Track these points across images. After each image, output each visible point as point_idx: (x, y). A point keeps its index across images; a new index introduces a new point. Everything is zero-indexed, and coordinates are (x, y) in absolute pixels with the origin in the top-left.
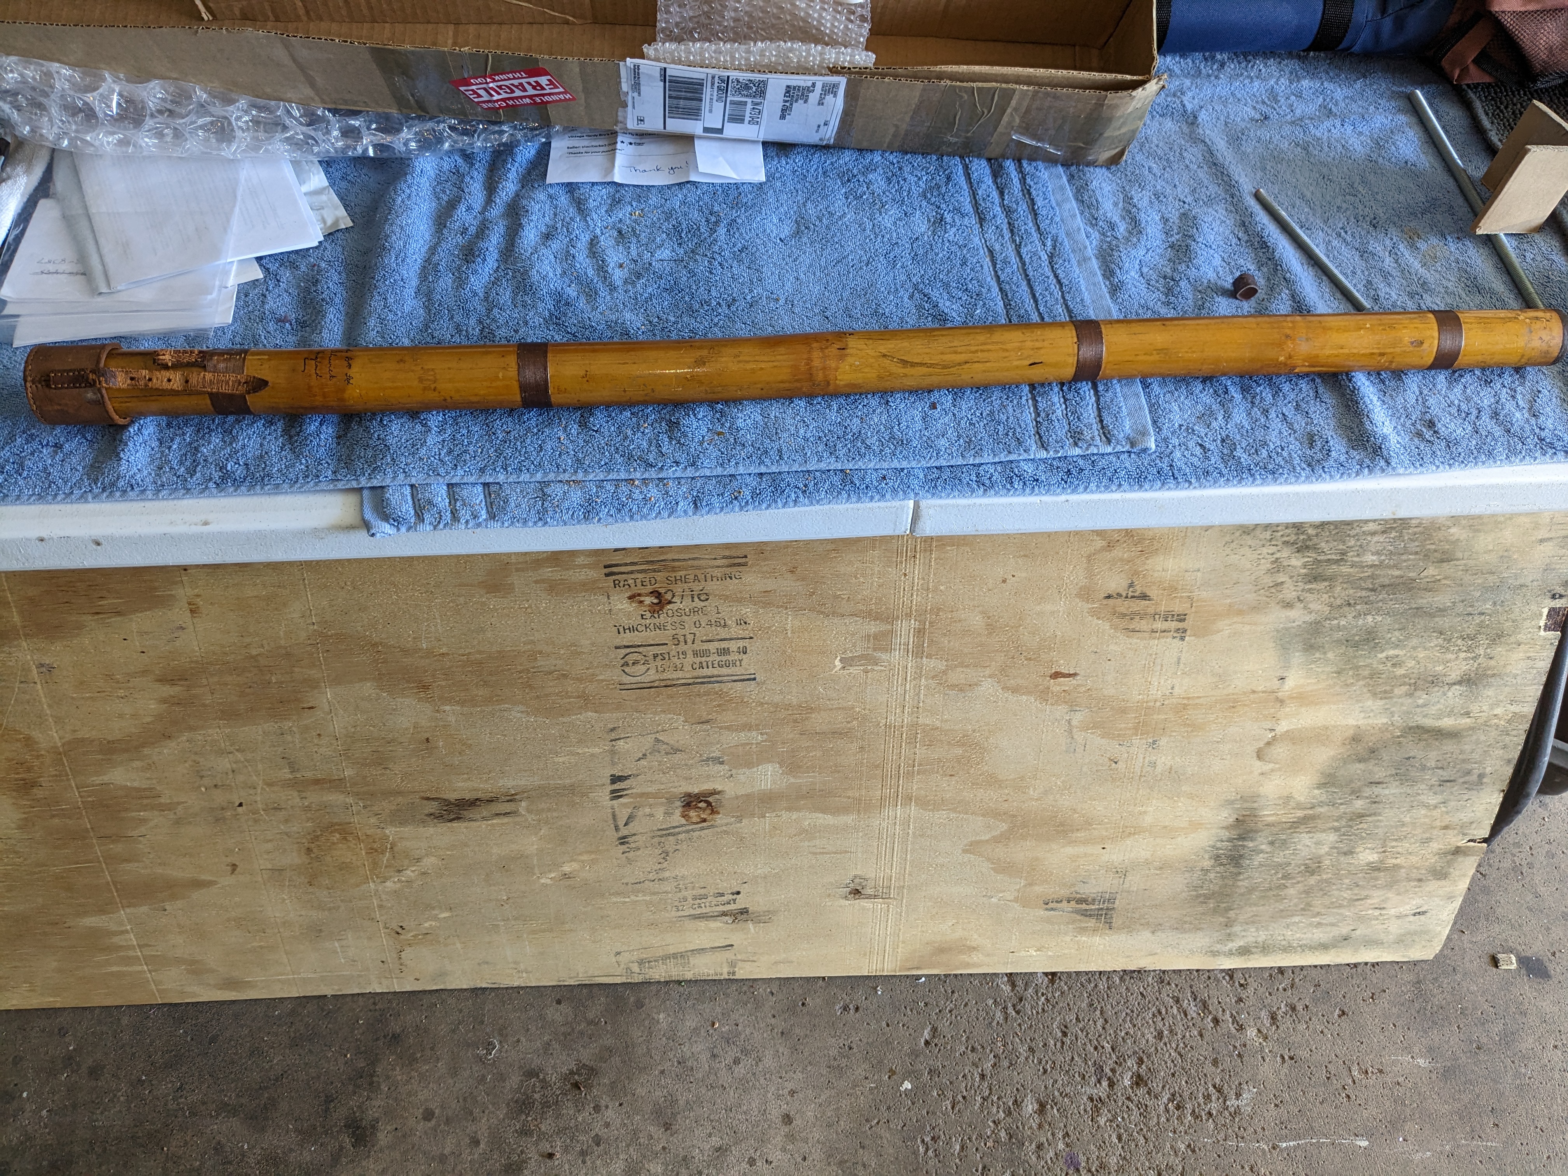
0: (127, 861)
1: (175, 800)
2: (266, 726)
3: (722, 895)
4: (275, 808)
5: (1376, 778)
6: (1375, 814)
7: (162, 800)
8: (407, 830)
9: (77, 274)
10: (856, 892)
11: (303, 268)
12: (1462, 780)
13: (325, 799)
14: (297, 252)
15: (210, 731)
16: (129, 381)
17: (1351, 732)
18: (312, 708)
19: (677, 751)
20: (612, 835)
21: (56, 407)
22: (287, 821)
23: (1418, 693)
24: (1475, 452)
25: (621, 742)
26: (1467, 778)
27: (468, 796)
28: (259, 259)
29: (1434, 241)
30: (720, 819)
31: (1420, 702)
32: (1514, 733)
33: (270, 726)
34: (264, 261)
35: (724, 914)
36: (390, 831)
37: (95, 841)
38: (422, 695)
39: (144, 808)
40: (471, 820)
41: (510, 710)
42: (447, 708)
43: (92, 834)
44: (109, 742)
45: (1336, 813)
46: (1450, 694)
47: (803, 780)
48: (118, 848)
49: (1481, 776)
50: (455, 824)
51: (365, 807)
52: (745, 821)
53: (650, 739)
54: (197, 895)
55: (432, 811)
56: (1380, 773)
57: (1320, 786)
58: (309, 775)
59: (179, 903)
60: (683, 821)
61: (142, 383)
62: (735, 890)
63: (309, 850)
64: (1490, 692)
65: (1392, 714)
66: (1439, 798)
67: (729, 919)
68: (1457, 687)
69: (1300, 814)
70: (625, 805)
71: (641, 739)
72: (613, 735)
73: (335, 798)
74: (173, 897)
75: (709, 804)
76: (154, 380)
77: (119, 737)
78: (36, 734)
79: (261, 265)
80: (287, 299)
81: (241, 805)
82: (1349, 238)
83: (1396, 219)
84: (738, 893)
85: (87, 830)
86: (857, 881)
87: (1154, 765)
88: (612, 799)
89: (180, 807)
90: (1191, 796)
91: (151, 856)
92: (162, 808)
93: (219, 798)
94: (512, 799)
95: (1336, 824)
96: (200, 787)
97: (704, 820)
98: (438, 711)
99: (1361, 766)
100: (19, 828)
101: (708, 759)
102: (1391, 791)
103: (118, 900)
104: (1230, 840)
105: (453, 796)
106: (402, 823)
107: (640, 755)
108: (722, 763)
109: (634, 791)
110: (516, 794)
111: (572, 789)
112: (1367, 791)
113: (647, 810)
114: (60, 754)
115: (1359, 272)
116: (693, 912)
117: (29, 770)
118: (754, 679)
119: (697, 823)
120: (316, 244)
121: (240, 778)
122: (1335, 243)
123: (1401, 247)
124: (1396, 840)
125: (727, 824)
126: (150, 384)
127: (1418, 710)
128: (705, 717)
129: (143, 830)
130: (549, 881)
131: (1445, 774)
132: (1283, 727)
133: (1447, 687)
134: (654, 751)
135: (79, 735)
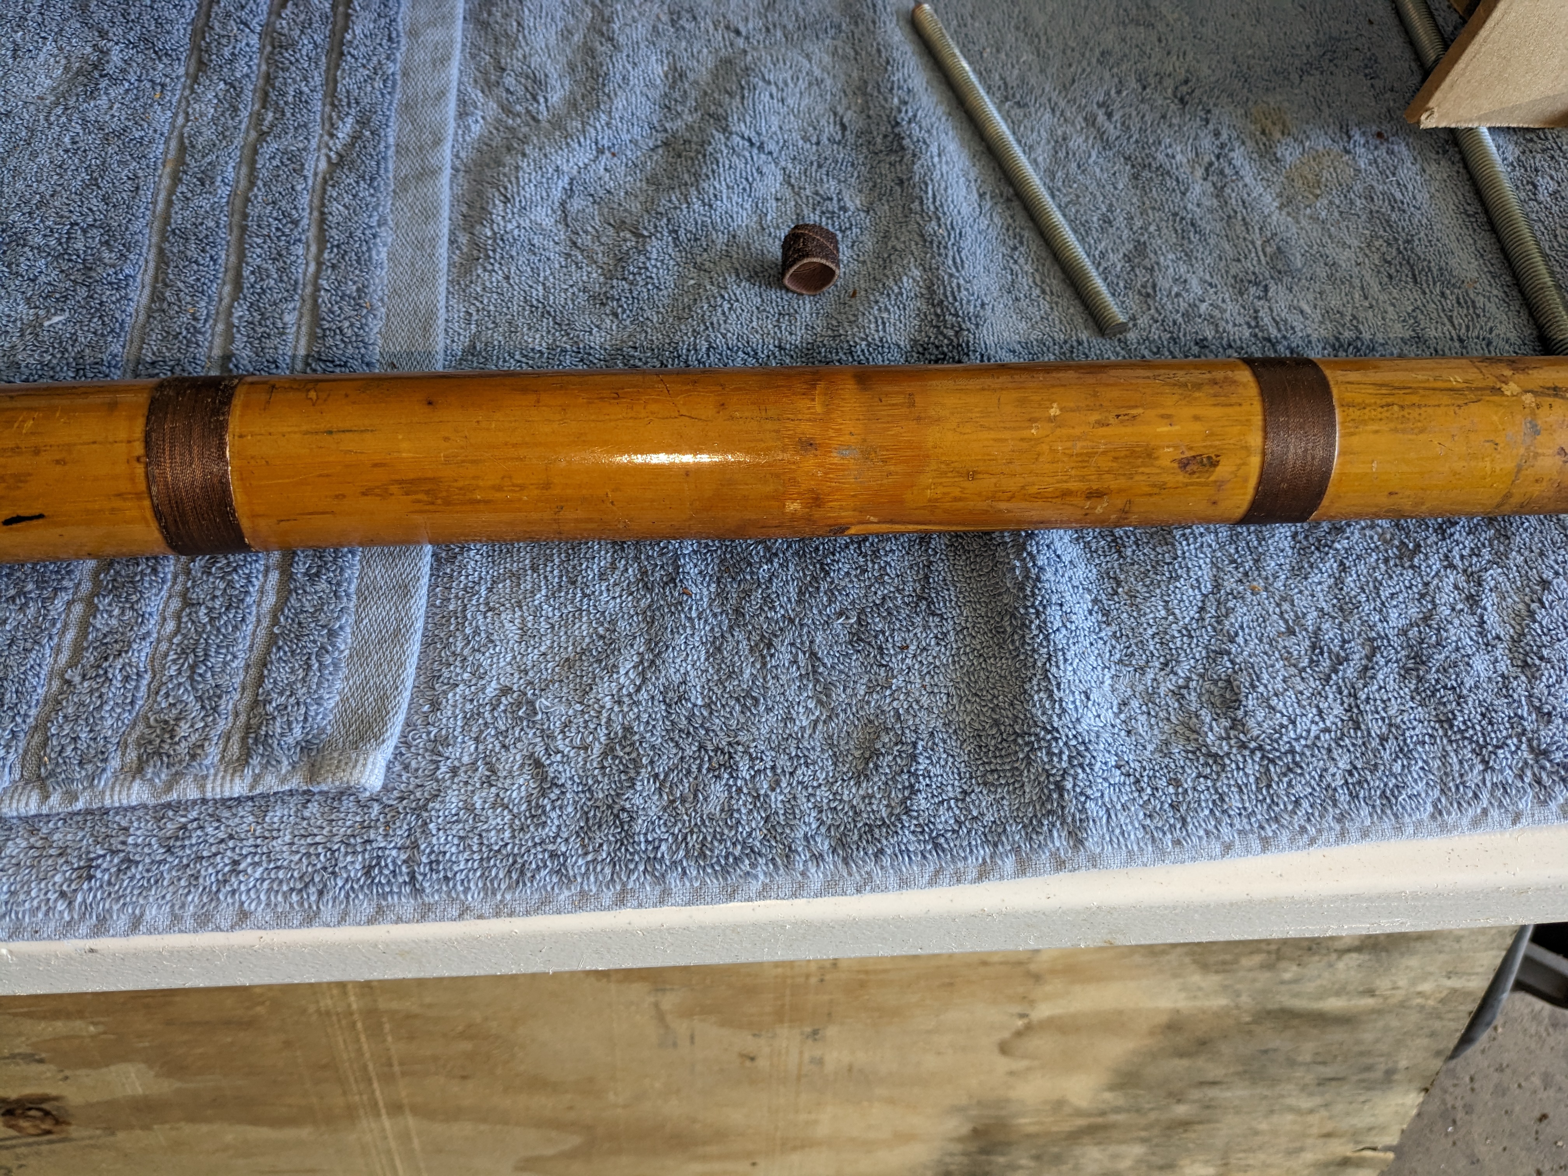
5: (1210, 1077)
6: (1209, 1121)
12: (1355, 1078)
17: (1163, 1019)
23: (1283, 964)
24: (1343, 797)
26: (1365, 1075)
29: (1320, 141)
30: (75, 1131)
31: (1287, 976)
32: (1450, 1016)
45: (1143, 1121)
46: (1341, 965)
49: (1390, 1073)
52: (121, 1134)
56: (1215, 1071)
57: (1112, 1088)
60: (13, 1132)
64: (1413, 962)
65: (1238, 994)
66: (1317, 1100)
68: (1355, 955)
69: (1081, 1122)
75: (47, 1112)
82: (1112, 131)
83: (1237, 84)
87: (819, 1062)
90: (891, 1101)
95: (1143, 1134)
97: (49, 1132)
99: (1185, 1062)
102: (1238, 1093)
104: (965, 1154)
112: (1196, 1094)
115: (1120, 221)
119: (39, 1135)
122: (1077, 142)
123: (1238, 155)
124: (1244, 1151)
125: (91, 1137)
127: (1283, 988)
131: (1328, 1071)
132: (1043, 1011)
133: (1334, 956)
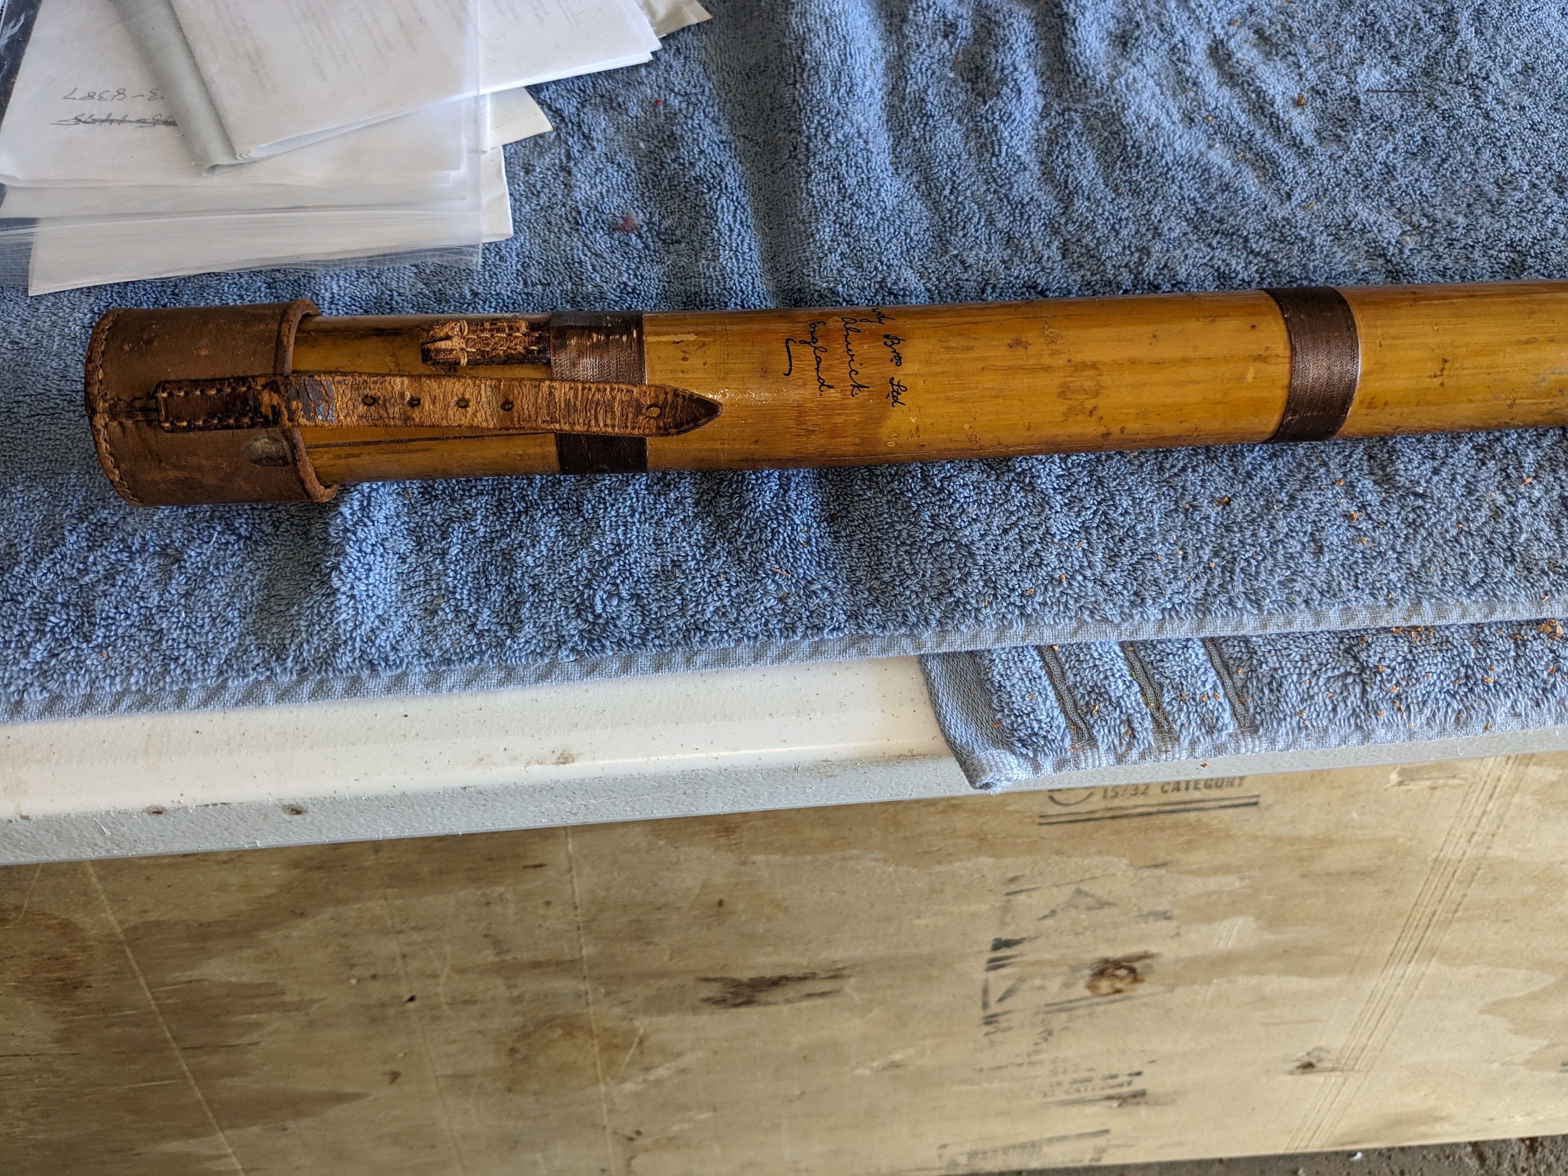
0: (227, 1075)
1: (308, 997)
2: (462, 893)
3: (1114, 1077)
4: (466, 1002)
7: (287, 998)
8: (667, 1020)
9: (155, 122)
10: (1308, 1067)
11: (634, 110)
13: (546, 986)
14: (609, 74)
15: (369, 904)
16: (362, 409)
18: (541, 866)
19: (1103, 904)
20: (978, 1013)
21: (172, 474)
22: (483, 1016)
25: (1022, 897)
27: (769, 974)
28: (535, 90)
30: (1142, 990)
33: (469, 894)
34: (545, 95)
35: (1110, 1098)
36: (642, 1024)
37: (178, 1053)
38: (722, 841)
39: (258, 1009)
40: (768, 1003)
41: (858, 858)
42: (760, 858)
43: (174, 1045)
44: (201, 925)
47: (1286, 936)
48: (216, 1060)
50: (743, 1010)
51: (607, 994)
52: (1179, 991)
53: (1070, 890)
54: (335, 1112)
55: (710, 994)
58: (525, 956)
59: (308, 1122)
60: (1087, 993)
61: (395, 410)
62: (1136, 1070)
63: (513, 1051)
67: (1115, 1104)
70: (1005, 977)
71: (1055, 890)
72: (1012, 888)
73: (565, 985)
74: (299, 1115)
75: (1132, 971)
76: (427, 404)
77: (219, 917)
78: (79, 918)
79: (541, 103)
80: (618, 178)
81: (412, 999)
84: (1139, 1074)
85: (165, 1040)
86: (1316, 1053)
88: (989, 969)
89: (315, 1007)
91: (266, 1068)
92: (286, 1008)
93: (378, 991)
94: (836, 975)
96: (349, 978)
97: (1118, 991)
98: (744, 863)
100: (58, 1041)
101: (1149, 914)
103: (214, 1121)
105: (745, 975)
106: (662, 1012)
107: (1047, 912)
108: (1168, 918)
109: (1025, 958)
110: (844, 968)
111: (931, 960)
113: (1037, 982)
114: (120, 943)
116: (1065, 1097)
117: (70, 966)
118: (1256, 804)
119: (1107, 994)
120: (646, 57)
121: (414, 965)
125: (1150, 995)
126: (416, 414)
128: (1162, 857)
129: (255, 1036)
130: (867, 1072)
134: (1072, 905)
135: (153, 916)
